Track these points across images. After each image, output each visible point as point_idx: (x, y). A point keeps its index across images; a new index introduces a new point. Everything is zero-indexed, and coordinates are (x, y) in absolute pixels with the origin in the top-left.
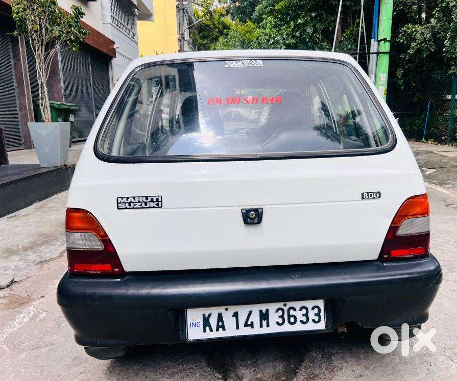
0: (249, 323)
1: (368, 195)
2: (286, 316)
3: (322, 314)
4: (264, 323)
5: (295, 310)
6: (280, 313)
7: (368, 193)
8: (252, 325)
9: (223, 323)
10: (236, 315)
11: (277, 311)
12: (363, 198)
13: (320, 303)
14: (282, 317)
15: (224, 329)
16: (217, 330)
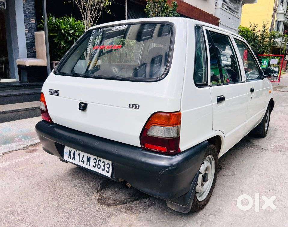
0: (83, 161)
1: (132, 106)
2: (97, 163)
3: (110, 169)
4: (88, 163)
5: (101, 162)
6: (95, 161)
7: (133, 105)
8: (83, 162)
9: (75, 157)
10: (79, 154)
11: (94, 159)
12: (129, 107)
13: (110, 163)
14: (95, 163)
15: (75, 160)
16: (73, 159)
